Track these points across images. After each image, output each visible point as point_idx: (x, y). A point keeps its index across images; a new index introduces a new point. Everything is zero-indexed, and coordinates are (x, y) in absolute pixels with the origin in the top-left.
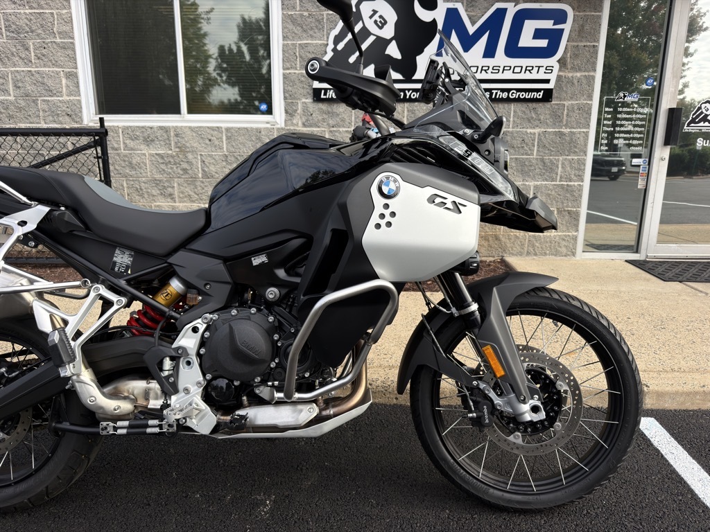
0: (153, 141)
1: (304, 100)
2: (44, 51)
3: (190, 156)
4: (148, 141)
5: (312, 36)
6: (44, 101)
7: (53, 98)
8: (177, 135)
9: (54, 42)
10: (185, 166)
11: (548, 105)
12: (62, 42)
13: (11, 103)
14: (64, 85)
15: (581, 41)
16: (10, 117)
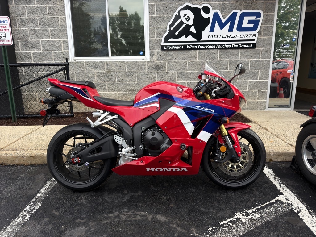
0: (97, 67)
1: (157, 50)
2: (55, 33)
3: (112, 73)
4: (96, 67)
5: (161, 25)
6: (54, 52)
7: (58, 51)
8: (107, 65)
9: (59, 29)
10: (110, 77)
11: (253, 50)
12: (62, 29)
13: (41, 53)
14: (62, 46)
15: (267, 24)
16: (41, 59)
